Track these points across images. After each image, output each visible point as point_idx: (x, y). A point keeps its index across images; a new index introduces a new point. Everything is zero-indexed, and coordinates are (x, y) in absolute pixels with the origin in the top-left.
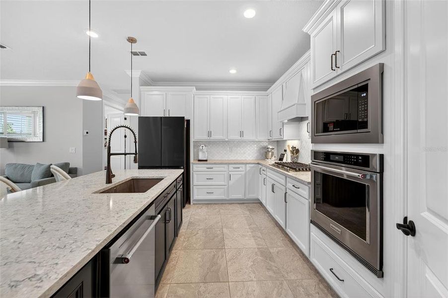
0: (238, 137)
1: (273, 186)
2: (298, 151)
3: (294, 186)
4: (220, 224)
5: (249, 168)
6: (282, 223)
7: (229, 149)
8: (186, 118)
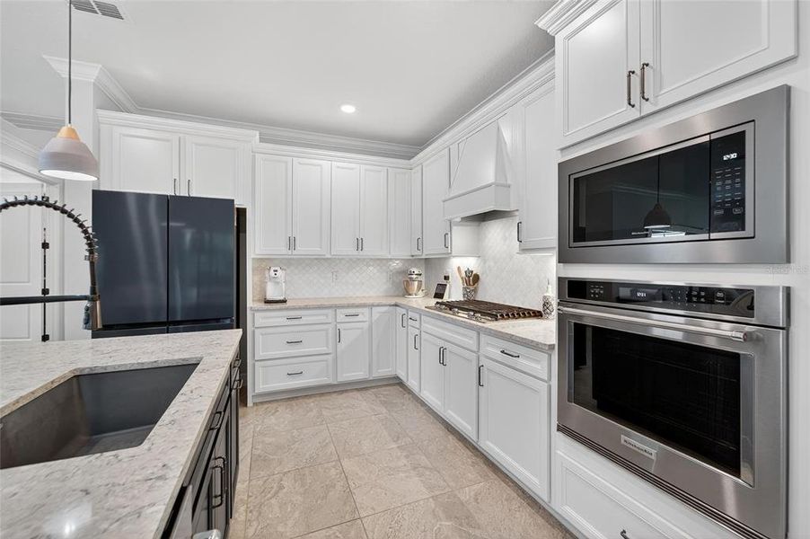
0: (350, 250)
1: (442, 351)
2: (476, 278)
3: (503, 352)
4: (331, 448)
5: (378, 315)
6: (467, 428)
7: (330, 275)
8: (238, 204)
